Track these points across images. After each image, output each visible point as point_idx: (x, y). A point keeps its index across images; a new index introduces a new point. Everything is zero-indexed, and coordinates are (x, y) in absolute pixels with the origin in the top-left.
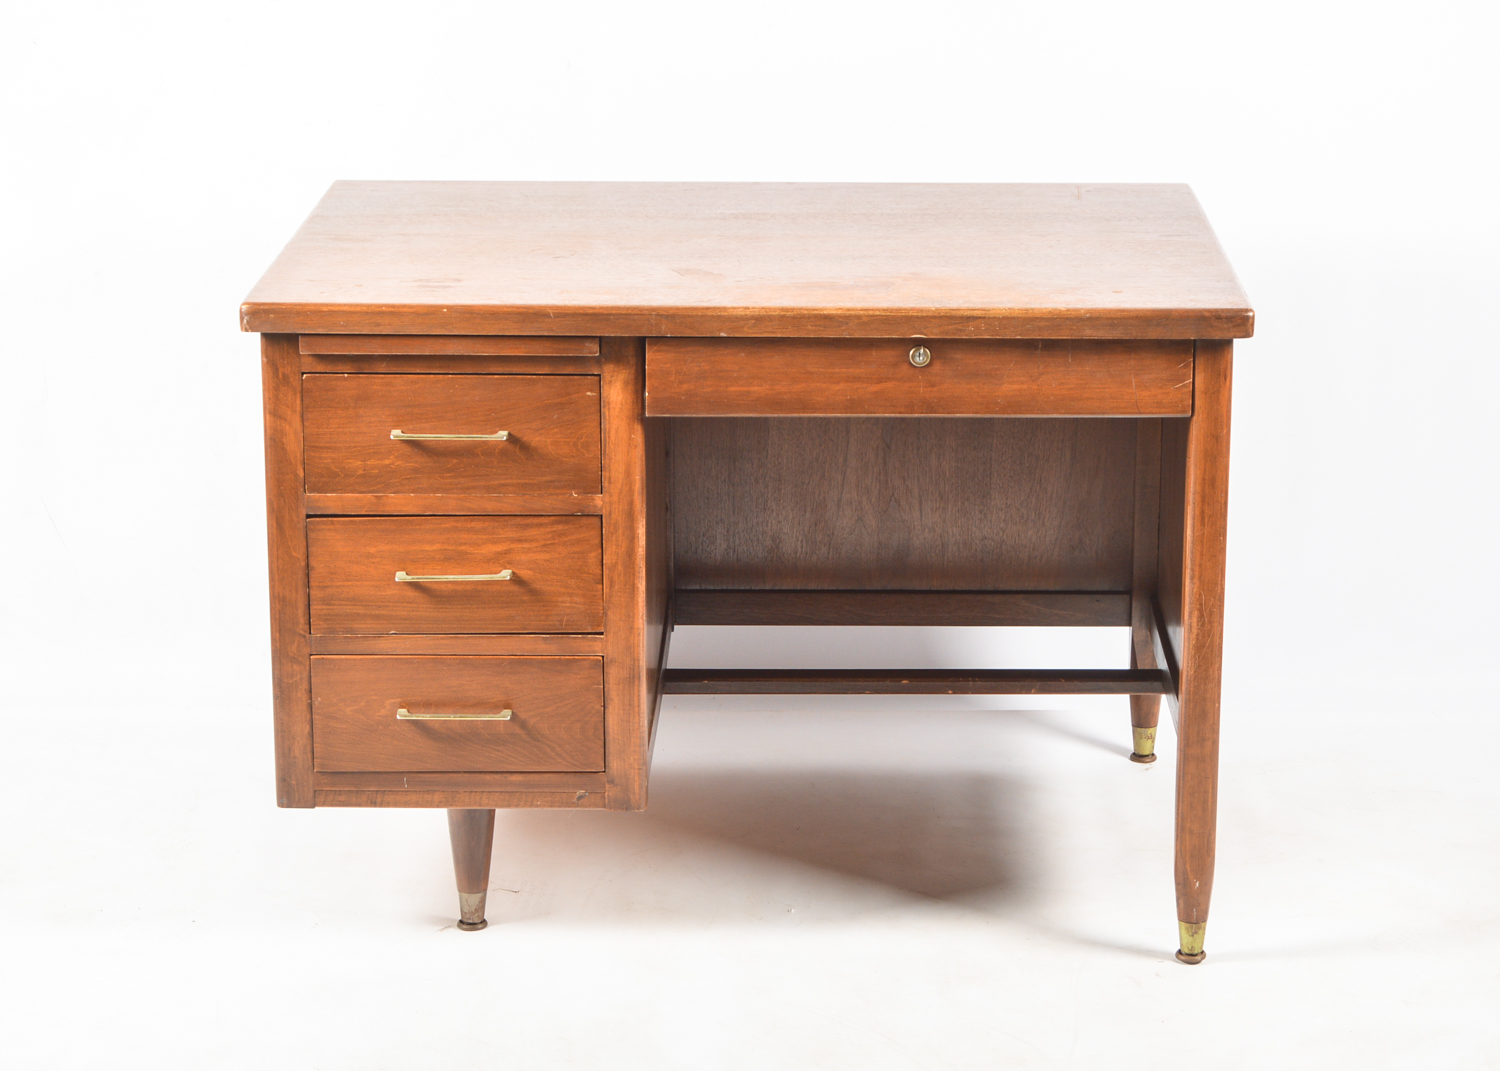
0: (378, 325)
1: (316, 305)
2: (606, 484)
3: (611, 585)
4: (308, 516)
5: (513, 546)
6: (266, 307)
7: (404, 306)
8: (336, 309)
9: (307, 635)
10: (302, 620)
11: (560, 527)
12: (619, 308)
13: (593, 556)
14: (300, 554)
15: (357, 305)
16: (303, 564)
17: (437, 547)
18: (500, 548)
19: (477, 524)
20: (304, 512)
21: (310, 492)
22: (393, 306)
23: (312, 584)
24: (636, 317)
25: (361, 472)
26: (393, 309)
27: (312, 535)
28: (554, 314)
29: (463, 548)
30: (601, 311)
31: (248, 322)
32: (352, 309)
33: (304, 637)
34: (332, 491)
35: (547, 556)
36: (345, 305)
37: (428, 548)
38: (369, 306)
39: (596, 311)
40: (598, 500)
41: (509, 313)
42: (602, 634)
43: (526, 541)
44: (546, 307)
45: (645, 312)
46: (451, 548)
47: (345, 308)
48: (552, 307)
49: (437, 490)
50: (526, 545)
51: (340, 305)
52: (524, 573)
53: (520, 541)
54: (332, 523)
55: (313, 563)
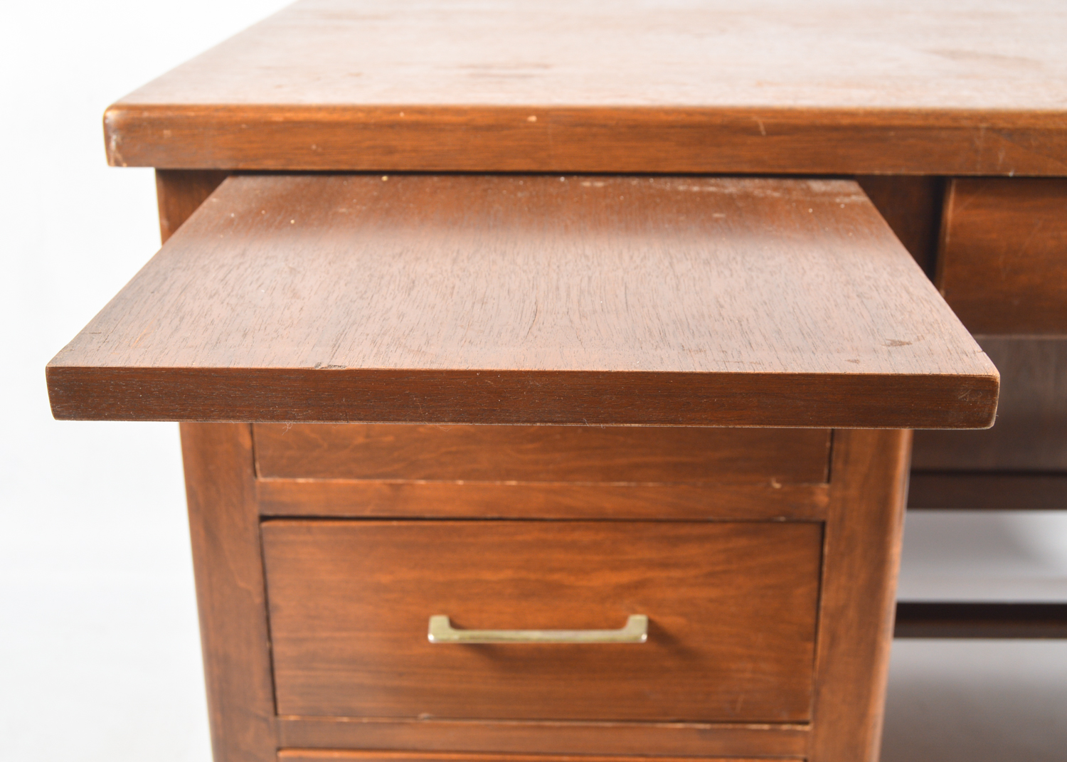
0: (390, 151)
1: (258, 108)
2: (838, 465)
3: (833, 640)
4: (264, 518)
5: (650, 574)
6: (155, 115)
7: (445, 110)
8: (302, 116)
9: (271, 718)
10: (262, 694)
11: (742, 542)
12: (906, 114)
13: (802, 593)
14: (250, 584)
15: (345, 109)
16: (258, 600)
17: (507, 574)
18: (625, 577)
19: (584, 536)
20: (255, 511)
21: (265, 476)
22: (421, 110)
23: (276, 634)
24: (944, 134)
25: (360, 440)
26: (420, 118)
27: (271, 553)
28: (767, 127)
29: (556, 577)
30: (868, 120)
31: (119, 147)
32: (335, 117)
33: (266, 720)
34: (307, 474)
35: (714, 593)
36: (320, 109)
37: (488, 576)
38: (370, 110)
39: (857, 121)
40: (821, 495)
41: (671, 126)
42: (806, 723)
43: (676, 565)
44: (750, 111)
45: (965, 123)
46: (532, 576)
47: (320, 116)
48: (763, 112)
49: (508, 475)
50: (676, 574)
51: (308, 109)
52: (670, 622)
53: (664, 565)
54: (309, 530)
55: (275, 598)
